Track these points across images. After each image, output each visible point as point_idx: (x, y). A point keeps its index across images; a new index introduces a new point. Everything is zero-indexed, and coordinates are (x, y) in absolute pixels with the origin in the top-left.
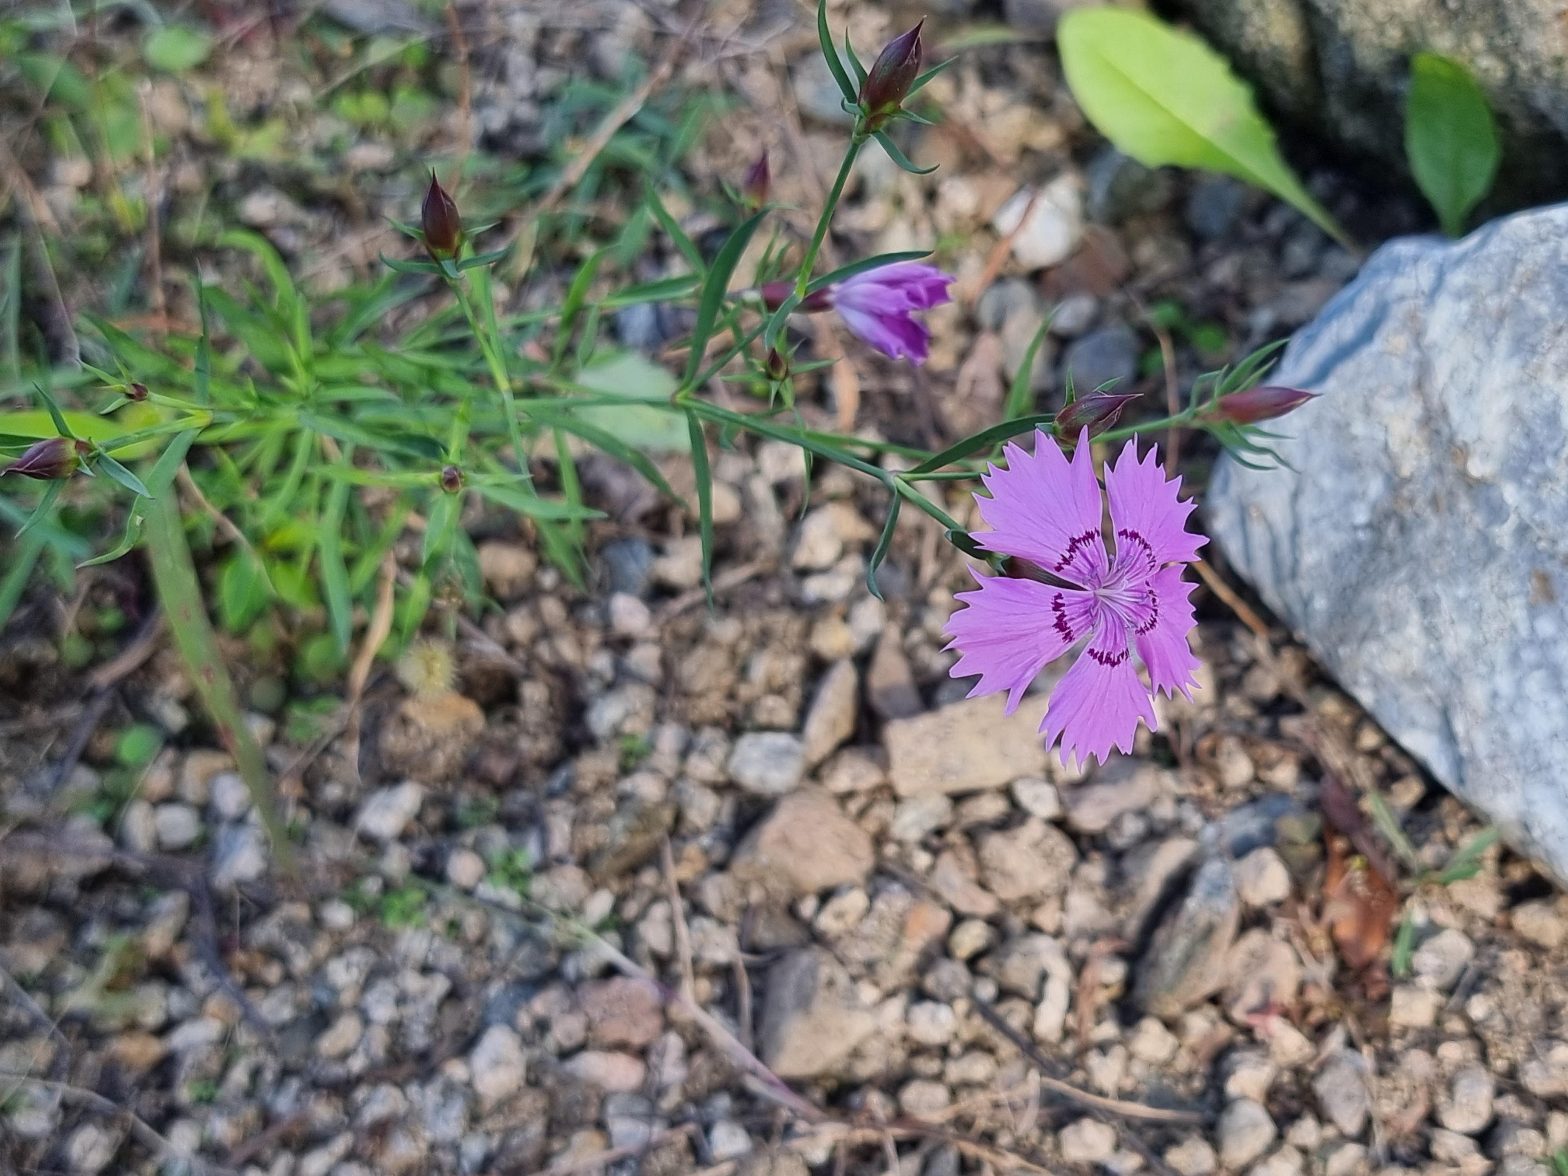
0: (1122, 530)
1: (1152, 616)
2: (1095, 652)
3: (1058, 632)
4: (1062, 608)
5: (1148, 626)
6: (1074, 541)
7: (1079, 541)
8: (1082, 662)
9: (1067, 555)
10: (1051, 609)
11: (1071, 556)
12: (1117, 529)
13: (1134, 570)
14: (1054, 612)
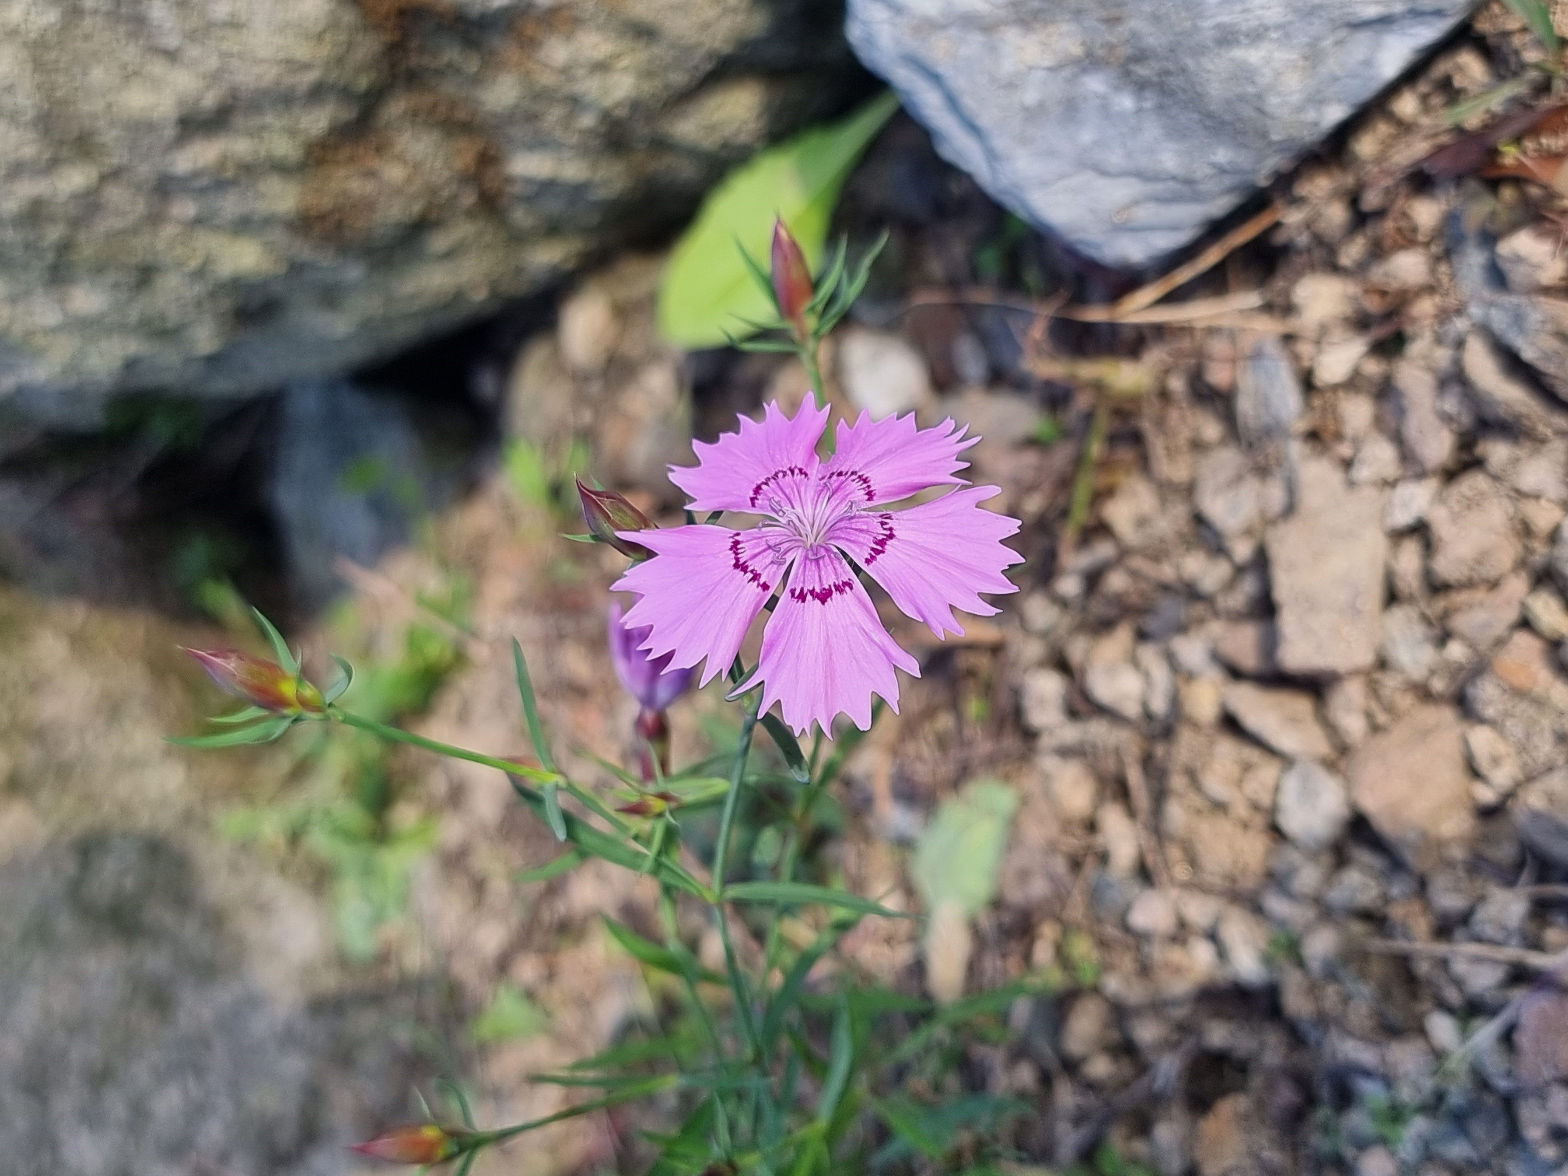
0: (750, 502)
1: (853, 480)
2: (869, 557)
3: (831, 600)
4: (805, 591)
5: (865, 485)
6: (736, 566)
7: (737, 560)
8: (878, 574)
9: (750, 575)
10: (803, 604)
11: (752, 571)
12: (748, 508)
13: (792, 497)
14: (807, 601)
